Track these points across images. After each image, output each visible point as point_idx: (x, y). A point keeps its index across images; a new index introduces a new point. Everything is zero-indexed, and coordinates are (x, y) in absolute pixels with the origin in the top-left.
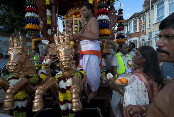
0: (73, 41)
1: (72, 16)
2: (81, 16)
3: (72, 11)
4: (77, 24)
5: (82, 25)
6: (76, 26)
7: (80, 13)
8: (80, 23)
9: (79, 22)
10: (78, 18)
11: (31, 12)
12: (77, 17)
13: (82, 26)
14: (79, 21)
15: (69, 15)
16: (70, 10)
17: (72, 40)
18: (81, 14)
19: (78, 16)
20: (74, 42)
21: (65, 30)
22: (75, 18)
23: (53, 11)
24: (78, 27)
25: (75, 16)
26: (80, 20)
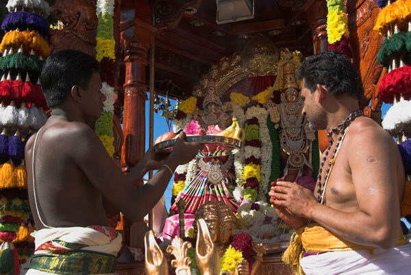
0: (237, 247)
1: (226, 98)
2: (282, 96)
3: (225, 72)
4: (256, 143)
5: (290, 142)
6: (251, 151)
7: (270, 80)
8: (276, 133)
9: (267, 131)
10: (263, 110)
11: (18, 107)
12: (255, 103)
13: (289, 149)
14: (270, 124)
15: (212, 97)
16: (219, 67)
17: (232, 241)
18: (277, 86)
19: (261, 97)
20: (239, 254)
21: (188, 176)
22: (245, 109)
23: (131, 85)
24: (266, 154)
25: (246, 100)
26: (275, 119)
